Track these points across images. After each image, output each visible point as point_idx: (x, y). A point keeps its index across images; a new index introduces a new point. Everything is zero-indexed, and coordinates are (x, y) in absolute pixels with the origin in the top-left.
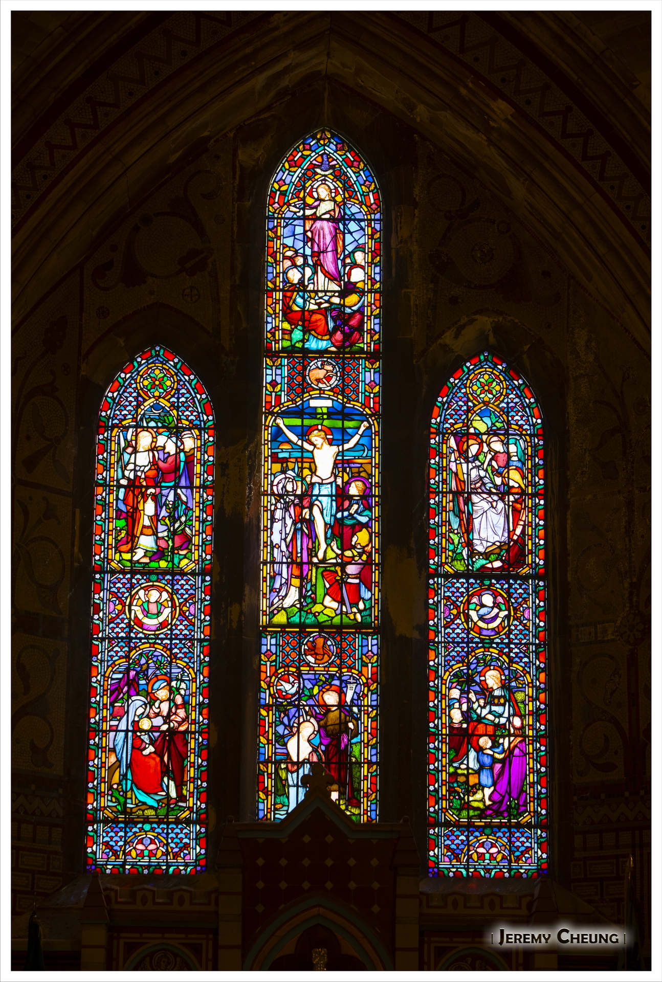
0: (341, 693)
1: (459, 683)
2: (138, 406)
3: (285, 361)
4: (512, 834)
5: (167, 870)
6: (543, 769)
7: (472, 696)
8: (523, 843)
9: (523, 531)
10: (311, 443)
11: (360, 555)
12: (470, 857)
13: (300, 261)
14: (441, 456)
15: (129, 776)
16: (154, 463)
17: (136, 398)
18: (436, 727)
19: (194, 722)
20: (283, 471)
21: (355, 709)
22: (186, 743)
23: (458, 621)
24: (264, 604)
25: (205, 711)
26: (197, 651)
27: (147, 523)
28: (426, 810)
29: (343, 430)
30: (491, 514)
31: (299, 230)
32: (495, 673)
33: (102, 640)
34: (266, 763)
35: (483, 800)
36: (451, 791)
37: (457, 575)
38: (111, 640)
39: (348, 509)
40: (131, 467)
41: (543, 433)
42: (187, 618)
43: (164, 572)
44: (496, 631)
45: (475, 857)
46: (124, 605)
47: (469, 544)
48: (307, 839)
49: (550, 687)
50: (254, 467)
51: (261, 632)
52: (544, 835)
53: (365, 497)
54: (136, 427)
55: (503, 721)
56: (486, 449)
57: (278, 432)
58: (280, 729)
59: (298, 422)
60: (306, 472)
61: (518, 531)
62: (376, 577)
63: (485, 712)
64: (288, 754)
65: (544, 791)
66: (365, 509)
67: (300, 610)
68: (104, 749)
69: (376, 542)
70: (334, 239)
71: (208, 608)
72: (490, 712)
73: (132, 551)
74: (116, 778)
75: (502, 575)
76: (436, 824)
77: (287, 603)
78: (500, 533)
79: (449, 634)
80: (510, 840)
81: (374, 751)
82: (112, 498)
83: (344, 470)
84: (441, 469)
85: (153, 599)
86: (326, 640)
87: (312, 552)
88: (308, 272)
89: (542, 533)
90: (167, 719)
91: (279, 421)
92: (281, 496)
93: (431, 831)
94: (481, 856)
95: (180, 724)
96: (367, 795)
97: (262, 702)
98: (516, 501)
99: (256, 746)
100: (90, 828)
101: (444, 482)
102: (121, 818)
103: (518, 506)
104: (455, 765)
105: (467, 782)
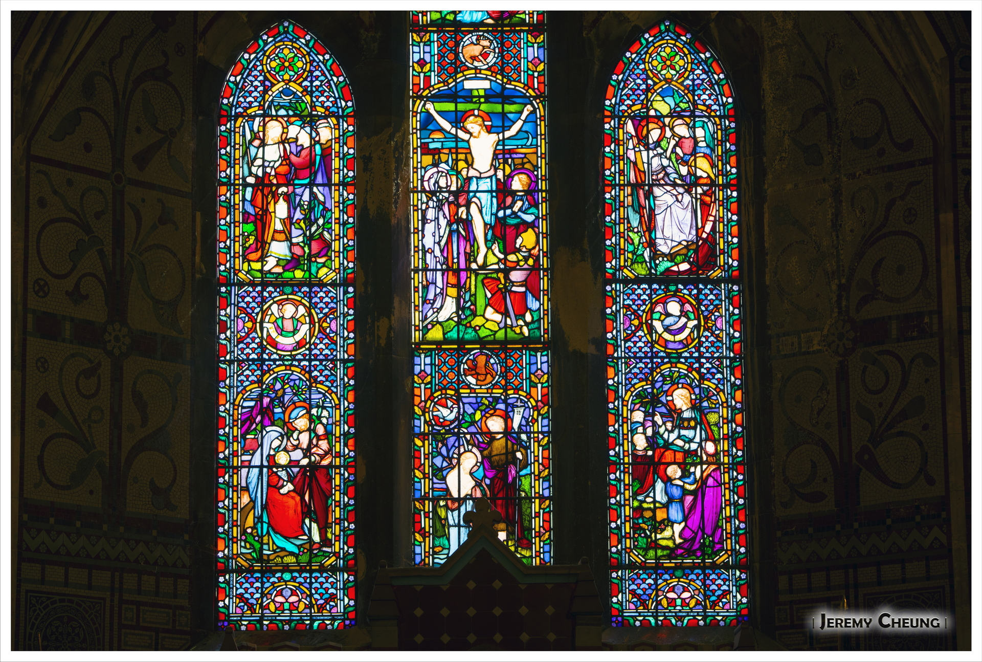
0: (507, 418)
1: (642, 404)
2: (265, 91)
3: (435, 37)
4: (707, 576)
5: (311, 624)
6: (741, 501)
7: (658, 419)
8: (719, 586)
9: (713, 228)
10: (467, 132)
11: (526, 259)
12: (659, 603)
14: (617, 142)
15: (265, 519)
16: (285, 158)
17: (263, 83)
18: (617, 455)
19: (338, 455)
20: (435, 164)
21: (524, 437)
22: (330, 479)
23: (640, 333)
24: (416, 318)
25: (351, 442)
26: (340, 373)
27: (279, 227)
28: (606, 550)
29: (503, 115)
30: (676, 208)
32: (684, 392)
33: (231, 362)
34: (422, 500)
35: (672, 538)
36: (636, 528)
37: (638, 280)
38: (240, 362)
39: (511, 207)
40: (259, 162)
41: (736, 114)
42: (327, 336)
43: (300, 284)
44: (685, 344)
45: (664, 603)
46: (254, 321)
47: (652, 244)
48: (471, 585)
49: (747, 407)
50: (402, 159)
51: (413, 350)
52: (743, 576)
53: (531, 192)
54: (264, 116)
55: (694, 446)
56: (668, 134)
57: (428, 119)
58: (438, 461)
59: (450, 107)
60: (462, 164)
61: (708, 228)
62: (544, 284)
63: (673, 436)
64: (447, 490)
65: (742, 526)
66: (531, 206)
67: (458, 323)
68: (235, 488)
69: (544, 244)
71: (352, 324)
72: (679, 437)
73: (262, 259)
74: (250, 521)
75: (689, 279)
76: (620, 566)
77: (443, 316)
78: (687, 231)
79: (629, 348)
80: (704, 583)
81: (546, 485)
82: (238, 198)
83: (505, 162)
84: (617, 158)
85: (288, 315)
86: (488, 358)
87: (471, 257)
89: (735, 230)
90: (307, 452)
91: (429, 106)
92: (433, 193)
93: (614, 575)
94: (672, 602)
95: (322, 457)
96: (539, 535)
97: (417, 430)
98: (705, 193)
99: (411, 481)
100: (221, 579)
101: (621, 173)
102: (257, 566)
103: (708, 199)
104: (640, 498)
105: (654, 517)
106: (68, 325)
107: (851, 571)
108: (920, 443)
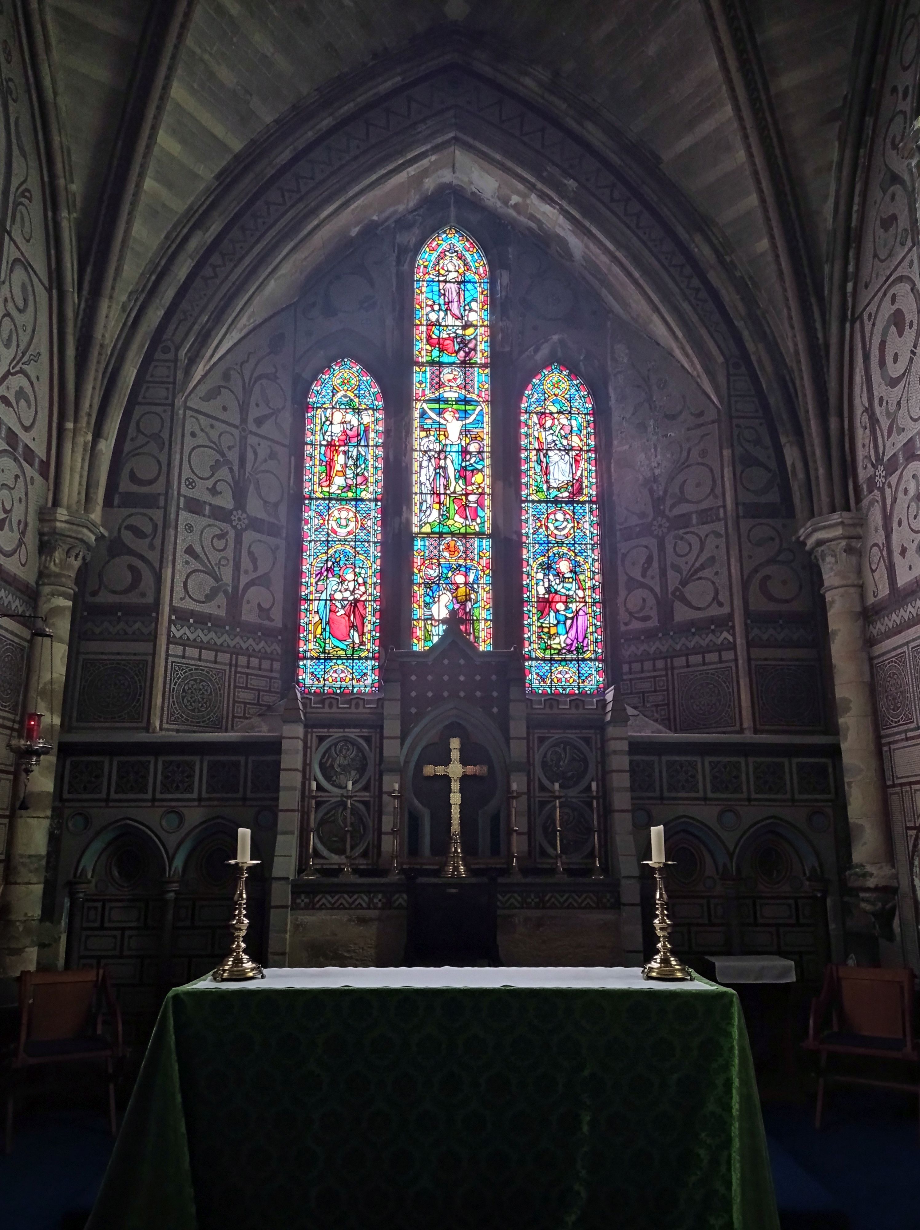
0: (466, 576)
1: (543, 569)
2: (333, 395)
3: (428, 369)
4: (579, 665)
5: (353, 690)
6: (599, 624)
7: (551, 577)
8: (586, 671)
9: (582, 474)
10: (445, 420)
11: (477, 489)
12: (552, 680)
13: (436, 307)
14: (529, 427)
15: (328, 629)
16: (344, 432)
17: (332, 391)
18: (528, 597)
19: (370, 595)
20: (427, 436)
21: (475, 586)
22: (366, 608)
23: (541, 530)
24: (415, 520)
25: (378, 587)
26: (372, 549)
27: (340, 469)
28: (522, 650)
29: (466, 411)
30: (561, 463)
31: (436, 289)
32: (566, 563)
33: (310, 541)
34: (418, 620)
35: (559, 644)
36: (539, 638)
37: (540, 502)
38: (316, 542)
39: (469, 460)
40: (329, 433)
41: (595, 413)
42: (365, 529)
43: (351, 500)
44: (566, 536)
45: (555, 680)
46: (324, 520)
47: (547, 482)
48: (445, 661)
49: (602, 571)
50: (409, 432)
51: (414, 537)
52: (600, 665)
53: (480, 452)
55: (571, 593)
56: (556, 422)
58: (428, 599)
59: (437, 406)
60: (442, 437)
61: (579, 473)
63: (559, 588)
64: (432, 615)
65: (600, 637)
66: (480, 460)
67: (440, 523)
69: (488, 481)
70: (458, 294)
71: (380, 522)
72: (563, 587)
73: (329, 486)
74: (319, 631)
76: (530, 659)
77: (431, 519)
78: (567, 474)
79: (535, 538)
80: (578, 669)
81: (488, 613)
82: (317, 452)
83: (466, 436)
85: (343, 517)
86: (456, 542)
88: (442, 314)
89: (594, 475)
90: (353, 592)
91: (424, 405)
92: (426, 452)
93: (526, 664)
94: (559, 680)
95: (361, 596)
97: (415, 581)
98: (577, 455)
99: (411, 610)
100: (301, 663)
101: (530, 443)
102: (322, 656)
103: (578, 458)
104: (541, 621)
105: (549, 632)
106: (207, 507)
107: (669, 660)
108: (713, 583)
